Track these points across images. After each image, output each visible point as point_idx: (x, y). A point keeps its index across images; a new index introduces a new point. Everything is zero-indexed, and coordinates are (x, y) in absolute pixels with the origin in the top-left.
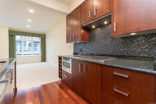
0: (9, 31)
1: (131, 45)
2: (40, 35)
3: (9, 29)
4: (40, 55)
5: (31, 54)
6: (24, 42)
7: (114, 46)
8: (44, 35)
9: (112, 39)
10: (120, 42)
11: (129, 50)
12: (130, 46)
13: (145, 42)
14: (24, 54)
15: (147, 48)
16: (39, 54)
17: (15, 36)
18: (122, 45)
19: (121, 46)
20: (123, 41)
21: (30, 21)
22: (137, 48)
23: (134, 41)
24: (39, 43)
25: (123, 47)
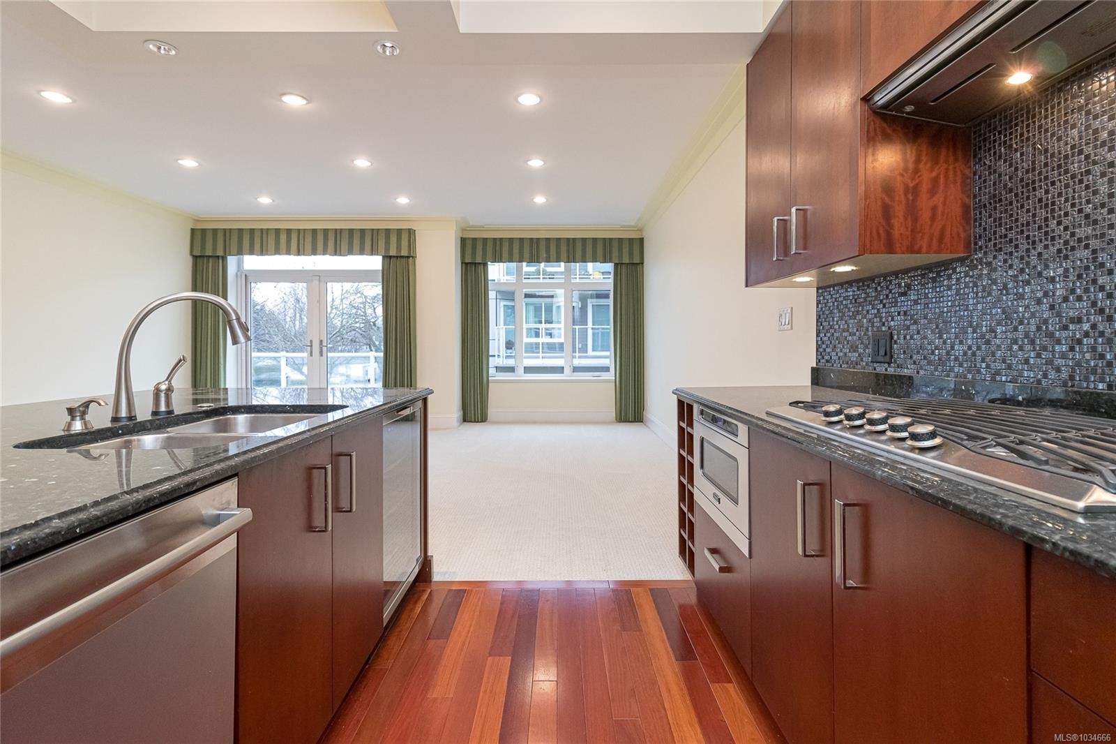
0: (463, 241)
2: (607, 242)
3: (464, 230)
4: (610, 376)
5: (560, 370)
6: (527, 296)
8: (631, 240)
14: (528, 370)
16: (606, 369)
17: (485, 265)
21: (536, 163)
24: (607, 296)
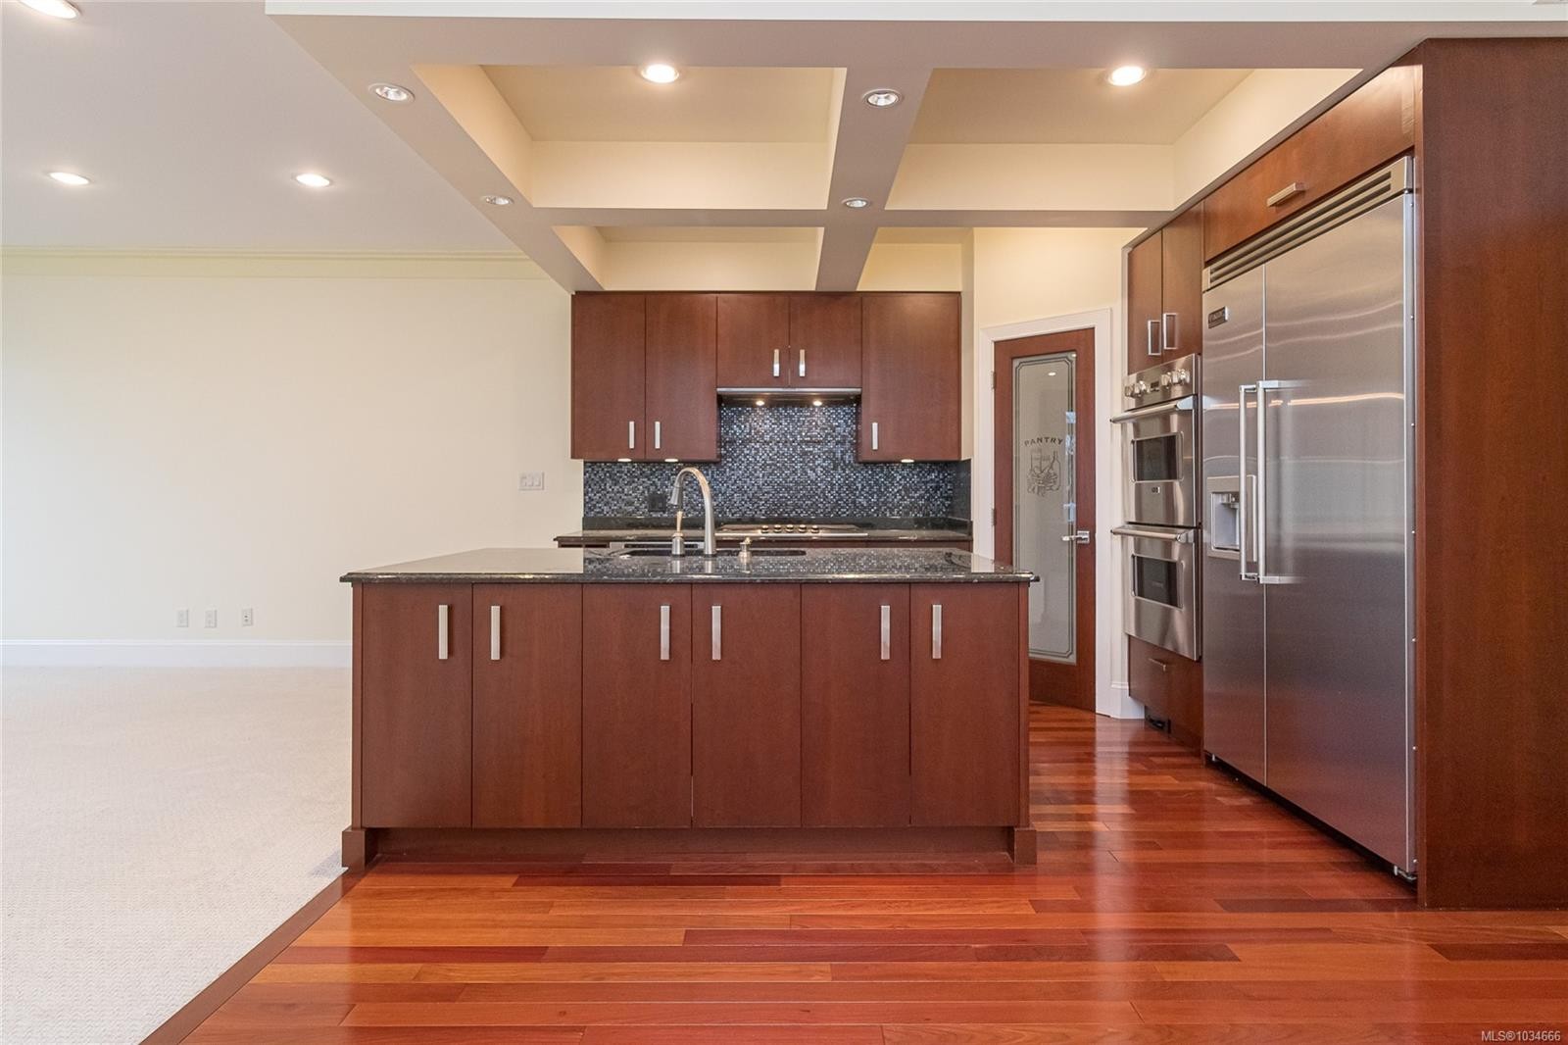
1: (888, 487)
7: (841, 487)
9: (834, 462)
10: (857, 477)
11: (883, 502)
12: (885, 490)
13: (918, 482)
15: (921, 497)
18: (863, 487)
19: (862, 490)
20: (867, 472)
22: (903, 497)
23: (895, 477)
25: (867, 493)
